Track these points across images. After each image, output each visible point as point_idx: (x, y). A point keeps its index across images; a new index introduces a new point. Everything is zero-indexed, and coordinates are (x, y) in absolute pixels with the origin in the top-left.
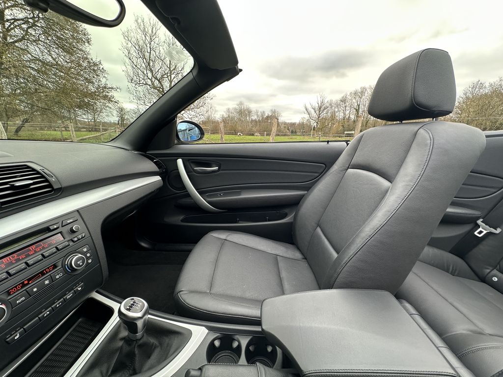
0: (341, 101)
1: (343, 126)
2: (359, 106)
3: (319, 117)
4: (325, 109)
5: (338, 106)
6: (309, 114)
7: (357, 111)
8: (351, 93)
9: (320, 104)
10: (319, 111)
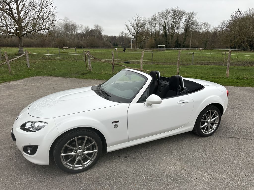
0: (152, 19)
1: (155, 40)
2: (165, 23)
3: (137, 33)
4: (141, 27)
5: (150, 23)
6: (129, 31)
7: (165, 27)
8: (159, 13)
9: (137, 22)
10: (137, 29)
